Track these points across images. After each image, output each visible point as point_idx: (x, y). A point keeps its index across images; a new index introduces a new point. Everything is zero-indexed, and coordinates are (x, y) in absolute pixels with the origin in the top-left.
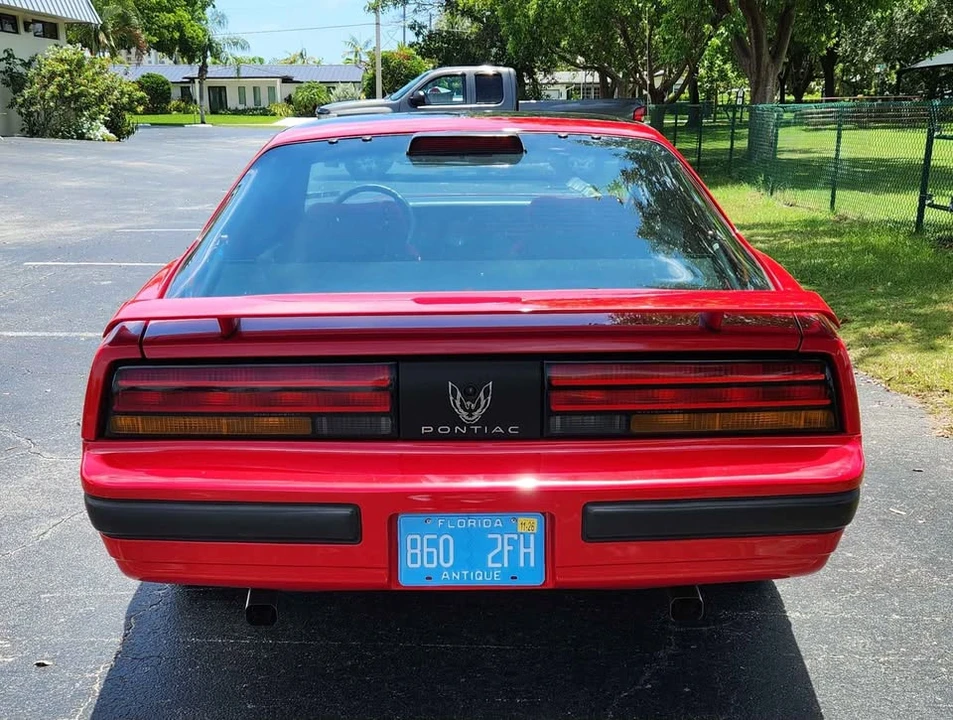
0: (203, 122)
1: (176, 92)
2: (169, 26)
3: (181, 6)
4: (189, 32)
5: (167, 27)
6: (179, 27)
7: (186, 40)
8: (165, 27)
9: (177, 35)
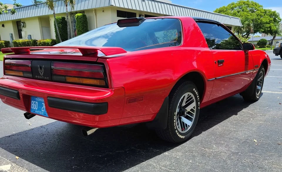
0: (271, 49)
1: (268, 43)
2: (268, 27)
3: (272, 23)
4: (272, 28)
5: (267, 28)
6: (270, 27)
7: (271, 30)
8: (266, 27)
9: (269, 29)
